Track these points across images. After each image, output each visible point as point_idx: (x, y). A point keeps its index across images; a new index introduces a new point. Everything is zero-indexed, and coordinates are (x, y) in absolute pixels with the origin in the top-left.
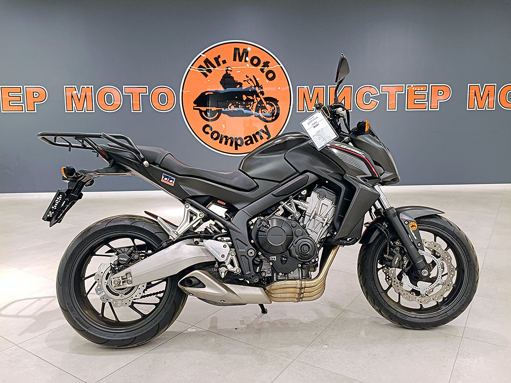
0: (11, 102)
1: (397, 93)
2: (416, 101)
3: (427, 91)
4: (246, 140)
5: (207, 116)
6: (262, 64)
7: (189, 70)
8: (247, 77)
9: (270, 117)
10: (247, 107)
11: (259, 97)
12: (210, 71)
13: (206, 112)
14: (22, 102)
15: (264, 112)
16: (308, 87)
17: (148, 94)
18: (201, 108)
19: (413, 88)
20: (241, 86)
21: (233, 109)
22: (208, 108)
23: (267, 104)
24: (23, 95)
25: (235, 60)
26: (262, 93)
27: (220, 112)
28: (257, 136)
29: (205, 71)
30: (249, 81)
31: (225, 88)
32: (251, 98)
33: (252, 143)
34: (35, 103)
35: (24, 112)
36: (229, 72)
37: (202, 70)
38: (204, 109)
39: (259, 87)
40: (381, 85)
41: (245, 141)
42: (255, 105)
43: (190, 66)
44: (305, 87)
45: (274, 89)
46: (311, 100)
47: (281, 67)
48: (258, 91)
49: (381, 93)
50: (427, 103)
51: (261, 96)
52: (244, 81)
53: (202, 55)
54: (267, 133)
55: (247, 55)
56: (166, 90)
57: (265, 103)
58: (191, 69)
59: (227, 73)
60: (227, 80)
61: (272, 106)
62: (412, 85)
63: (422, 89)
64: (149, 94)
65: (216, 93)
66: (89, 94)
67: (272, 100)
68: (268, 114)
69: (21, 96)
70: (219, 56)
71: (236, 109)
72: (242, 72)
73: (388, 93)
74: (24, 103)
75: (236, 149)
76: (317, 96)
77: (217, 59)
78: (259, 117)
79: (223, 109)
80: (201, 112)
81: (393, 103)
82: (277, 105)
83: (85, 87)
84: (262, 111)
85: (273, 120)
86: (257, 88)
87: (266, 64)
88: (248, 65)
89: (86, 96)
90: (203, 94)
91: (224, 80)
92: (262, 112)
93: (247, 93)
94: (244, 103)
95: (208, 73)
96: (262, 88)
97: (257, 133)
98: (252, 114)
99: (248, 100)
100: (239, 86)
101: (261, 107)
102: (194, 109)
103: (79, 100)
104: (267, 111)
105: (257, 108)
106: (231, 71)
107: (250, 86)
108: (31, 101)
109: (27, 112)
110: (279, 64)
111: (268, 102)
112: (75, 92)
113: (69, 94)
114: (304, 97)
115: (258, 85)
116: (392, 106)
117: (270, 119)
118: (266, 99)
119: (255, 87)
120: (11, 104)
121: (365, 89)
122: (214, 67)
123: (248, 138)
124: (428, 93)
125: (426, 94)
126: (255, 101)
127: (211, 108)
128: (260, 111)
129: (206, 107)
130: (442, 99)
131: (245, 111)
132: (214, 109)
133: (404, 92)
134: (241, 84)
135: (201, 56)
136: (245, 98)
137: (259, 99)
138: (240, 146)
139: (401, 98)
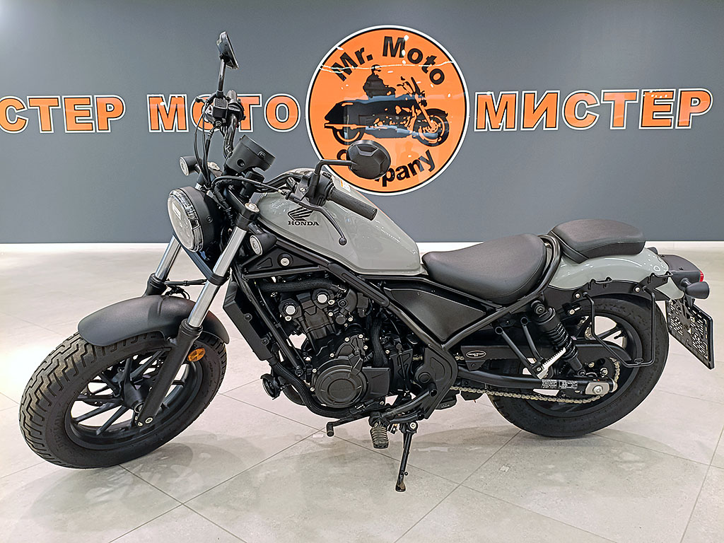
0: (77, 118)
1: (627, 102)
2: (656, 115)
3: (674, 100)
4: (399, 172)
5: (343, 137)
6: (424, 60)
7: (320, 70)
8: (402, 79)
9: (435, 139)
10: (401, 123)
11: (419, 109)
12: (349, 72)
13: (342, 132)
14: (91, 118)
15: (426, 132)
16: (492, 93)
17: (261, 106)
18: (335, 126)
19: (652, 96)
20: (393, 93)
21: (381, 126)
22: (345, 126)
23: (431, 119)
24: (93, 108)
25: (385, 54)
26: (424, 103)
27: (362, 131)
28: (415, 166)
29: (342, 72)
30: (406, 85)
31: (371, 97)
32: (407, 110)
33: (407, 176)
34: (109, 120)
35: (94, 131)
36: (376, 72)
37: (338, 70)
38: (339, 127)
39: (419, 94)
40: (603, 91)
41: (396, 173)
42: (413, 120)
43: (321, 64)
44: (488, 93)
45: (441, 97)
46: (496, 113)
47: (453, 64)
48: (418, 100)
49: (602, 102)
50: (673, 117)
51: (422, 107)
52: (398, 85)
53: (339, 48)
54: (430, 162)
55: (403, 48)
56: (286, 99)
57: (427, 117)
58: (322, 69)
59: (373, 73)
60: (373, 85)
61: (438, 122)
62: (651, 91)
63: (666, 96)
64: (263, 106)
65: (357, 104)
66: (180, 106)
67: (438, 114)
68: (431, 134)
69: (90, 109)
70: (363, 50)
71: (386, 127)
72: (395, 71)
73: (612, 103)
74: (94, 120)
75: (385, 185)
76: (506, 107)
77: (359, 54)
78: (418, 138)
79: (367, 128)
80: (335, 131)
81: (621, 118)
82: (445, 120)
83: (176, 96)
84: (424, 129)
85: (440, 143)
86: (416, 96)
87: (431, 60)
88: (404, 62)
89: (176, 110)
90: (339, 105)
91: (370, 85)
92: (423, 131)
93: (402, 103)
94: (397, 118)
95: (345, 75)
96: (424, 95)
97: (415, 162)
98: (409, 135)
99: (403, 113)
100: (390, 93)
101: (421, 124)
102: (326, 127)
103: (168, 115)
104: (432, 129)
105: (417, 126)
106: (379, 71)
107: (406, 92)
108: (103, 117)
109: (98, 131)
110: (450, 60)
111: (432, 116)
112: (162, 104)
113: (154, 107)
114: (486, 108)
115: (417, 91)
116: (618, 122)
117: (435, 141)
118: (429, 112)
119: (414, 93)
120: (77, 121)
121: (577, 97)
122: (355, 65)
123: (403, 170)
124: (675, 103)
125: (672, 103)
126: (414, 114)
127: (349, 126)
128: (420, 130)
129: (343, 124)
130: (697, 110)
131: (399, 130)
132: (353, 127)
133: (637, 102)
134: (393, 90)
135: (336, 49)
136: (398, 110)
137: (419, 112)
138: (391, 180)
139: (633, 110)
